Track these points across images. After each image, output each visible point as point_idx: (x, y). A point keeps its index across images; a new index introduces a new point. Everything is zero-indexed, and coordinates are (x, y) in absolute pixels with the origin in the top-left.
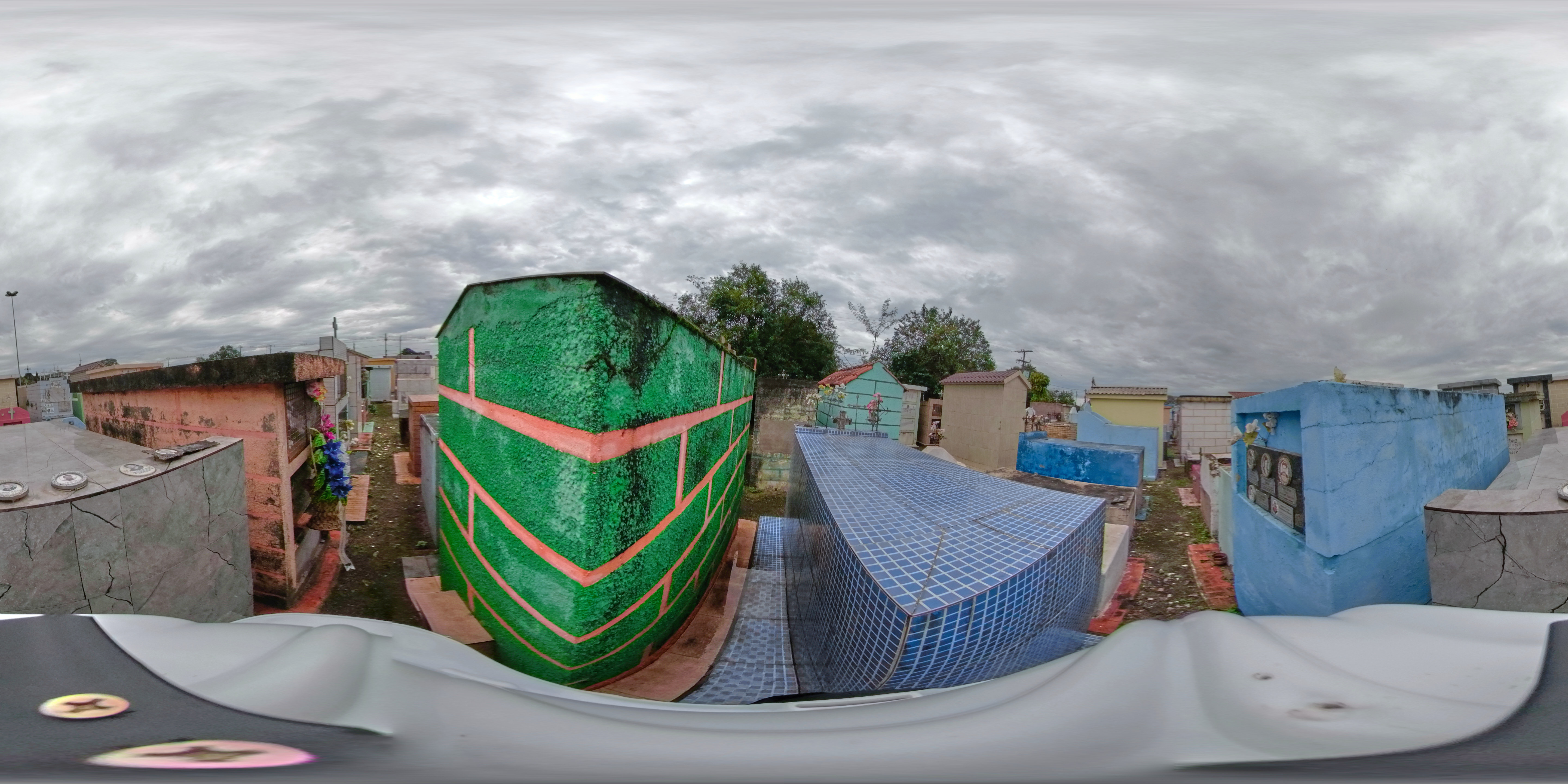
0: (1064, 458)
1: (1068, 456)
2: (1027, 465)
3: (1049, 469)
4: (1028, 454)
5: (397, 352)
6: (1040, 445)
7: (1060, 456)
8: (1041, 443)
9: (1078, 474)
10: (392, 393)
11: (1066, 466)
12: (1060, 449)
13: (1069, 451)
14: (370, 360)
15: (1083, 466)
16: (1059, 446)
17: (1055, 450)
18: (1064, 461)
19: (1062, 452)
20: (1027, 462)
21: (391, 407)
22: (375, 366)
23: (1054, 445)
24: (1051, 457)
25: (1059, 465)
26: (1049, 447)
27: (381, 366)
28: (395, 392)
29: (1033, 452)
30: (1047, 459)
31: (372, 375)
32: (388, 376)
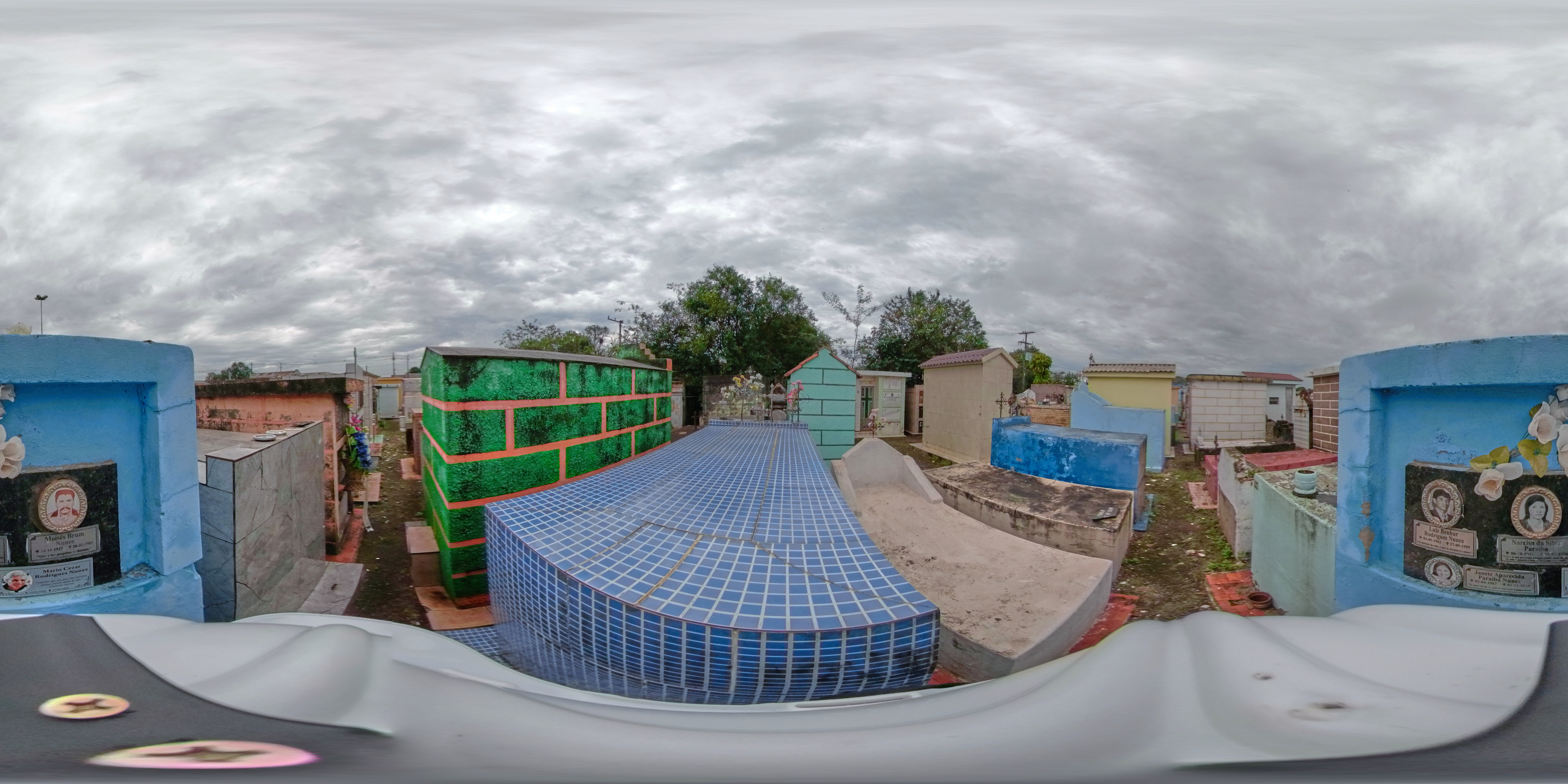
0: (1044, 451)
1: (1049, 447)
2: (1002, 457)
3: (1027, 464)
4: (1002, 444)
5: (404, 371)
6: (1016, 434)
7: (1039, 448)
8: (1017, 431)
9: (1061, 470)
10: (400, 410)
11: (1046, 460)
12: (1039, 438)
13: (1050, 441)
14: (379, 379)
15: (1068, 460)
16: (1037, 435)
17: (1034, 440)
18: (1044, 454)
19: (1041, 442)
20: (1002, 454)
21: (398, 423)
22: (384, 385)
23: (1032, 434)
24: (1028, 448)
25: (1038, 459)
26: (1027, 436)
27: (390, 385)
28: (402, 410)
29: (1008, 442)
30: (1024, 451)
31: (381, 393)
32: (396, 393)
